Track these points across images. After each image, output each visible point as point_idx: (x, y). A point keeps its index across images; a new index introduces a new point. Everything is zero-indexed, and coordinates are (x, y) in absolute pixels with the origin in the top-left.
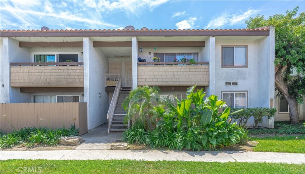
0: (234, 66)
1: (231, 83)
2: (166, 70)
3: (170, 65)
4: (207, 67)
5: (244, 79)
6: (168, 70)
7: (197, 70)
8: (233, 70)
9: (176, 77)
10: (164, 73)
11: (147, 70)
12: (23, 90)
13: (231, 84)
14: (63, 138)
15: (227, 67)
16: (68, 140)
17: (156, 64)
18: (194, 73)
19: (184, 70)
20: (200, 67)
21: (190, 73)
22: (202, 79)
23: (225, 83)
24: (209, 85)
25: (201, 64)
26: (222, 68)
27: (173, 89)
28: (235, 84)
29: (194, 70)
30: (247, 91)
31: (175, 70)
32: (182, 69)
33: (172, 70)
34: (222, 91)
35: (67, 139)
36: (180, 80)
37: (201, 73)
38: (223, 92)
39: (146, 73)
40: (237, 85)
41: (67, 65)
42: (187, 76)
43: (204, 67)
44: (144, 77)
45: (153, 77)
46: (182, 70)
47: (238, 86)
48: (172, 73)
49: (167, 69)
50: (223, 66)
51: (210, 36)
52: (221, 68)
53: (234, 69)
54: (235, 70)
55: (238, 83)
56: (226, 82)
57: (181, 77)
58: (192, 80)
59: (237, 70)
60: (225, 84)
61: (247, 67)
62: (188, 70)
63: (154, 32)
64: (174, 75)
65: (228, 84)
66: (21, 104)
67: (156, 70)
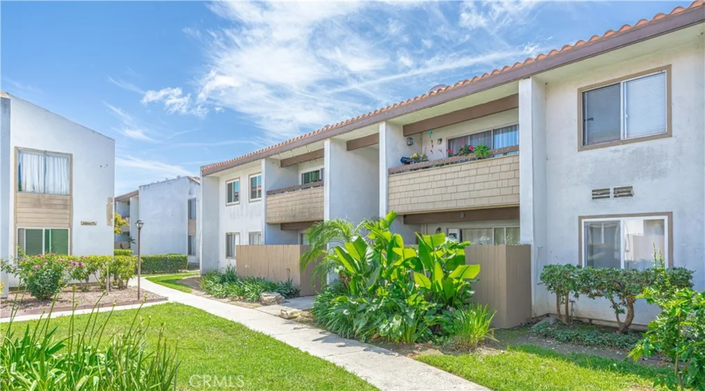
0: (620, 138)
1: (612, 191)
5: (659, 173)
8: (616, 151)
9: (450, 190)
10: (429, 185)
12: (283, 226)
13: (612, 195)
15: (596, 148)
17: (415, 168)
18: (486, 178)
19: (467, 173)
20: (500, 162)
21: (479, 178)
22: (504, 191)
23: (591, 193)
25: (505, 154)
26: (581, 150)
27: (462, 216)
28: (625, 192)
29: (486, 171)
30: (670, 214)
32: (461, 171)
33: (443, 177)
34: (580, 218)
36: (458, 196)
37: (503, 176)
38: (583, 221)
39: (401, 189)
40: (631, 195)
41: (309, 188)
42: (471, 187)
44: (398, 195)
45: (411, 194)
46: (461, 174)
47: (634, 197)
48: (442, 184)
49: (434, 175)
50: (584, 144)
51: (517, 79)
52: (579, 151)
53: (620, 147)
54: (624, 150)
55: (634, 190)
56: (593, 191)
58: (482, 193)
60: (591, 197)
61: (671, 136)
62: (473, 172)
64: (447, 187)
65: (600, 194)
66: (275, 246)
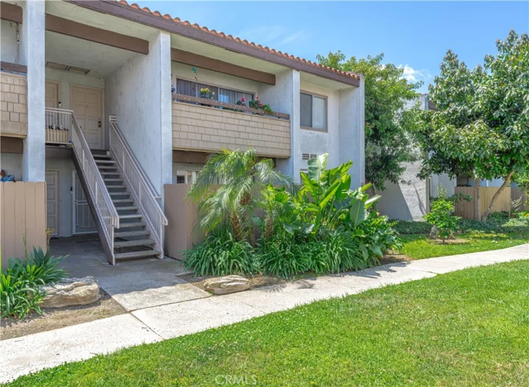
0: (311, 126)
1: (310, 156)
2: (225, 120)
3: (232, 110)
4: (287, 124)
6: (230, 121)
7: (274, 127)
10: (223, 126)
11: (191, 115)
14: (48, 289)
15: (304, 128)
16: (73, 292)
18: (269, 132)
19: (256, 124)
20: (278, 123)
21: (265, 132)
22: (281, 146)
23: (302, 155)
24: (289, 157)
25: (279, 118)
29: (270, 127)
31: (242, 122)
35: (67, 290)
43: (283, 123)
45: (202, 130)
46: (252, 124)
48: (235, 128)
50: (301, 125)
51: (294, 68)
53: (313, 132)
57: (251, 136)
59: (315, 135)
60: (302, 158)
61: (327, 132)
62: (261, 125)
63: (208, 34)
64: (240, 132)
65: (305, 157)
67: (209, 118)
